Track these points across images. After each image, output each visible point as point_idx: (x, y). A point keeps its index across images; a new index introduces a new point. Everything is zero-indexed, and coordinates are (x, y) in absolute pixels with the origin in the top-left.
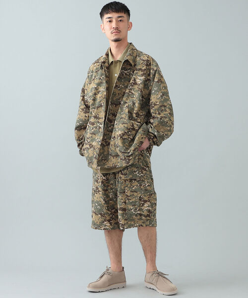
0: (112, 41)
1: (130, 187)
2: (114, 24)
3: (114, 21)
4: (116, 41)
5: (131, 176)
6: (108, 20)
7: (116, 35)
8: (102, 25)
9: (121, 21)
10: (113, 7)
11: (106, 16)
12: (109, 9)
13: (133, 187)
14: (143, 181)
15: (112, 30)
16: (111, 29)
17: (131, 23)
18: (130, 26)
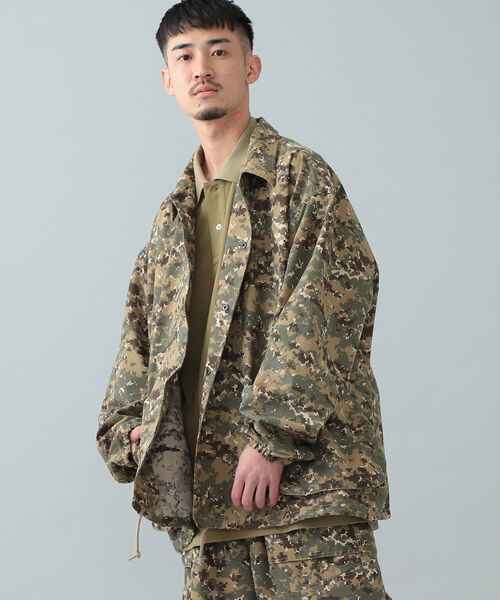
0: (197, 118)
1: (316, 586)
2: (197, 67)
3: (198, 54)
4: (209, 116)
5: (315, 549)
6: (181, 52)
7: (205, 98)
8: (166, 72)
9: (219, 53)
10: (195, 13)
11: (174, 41)
12: (180, 19)
13: (326, 583)
14: (357, 561)
15: (193, 83)
16: (189, 81)
17: (257, 59)
18: (252, 70)
